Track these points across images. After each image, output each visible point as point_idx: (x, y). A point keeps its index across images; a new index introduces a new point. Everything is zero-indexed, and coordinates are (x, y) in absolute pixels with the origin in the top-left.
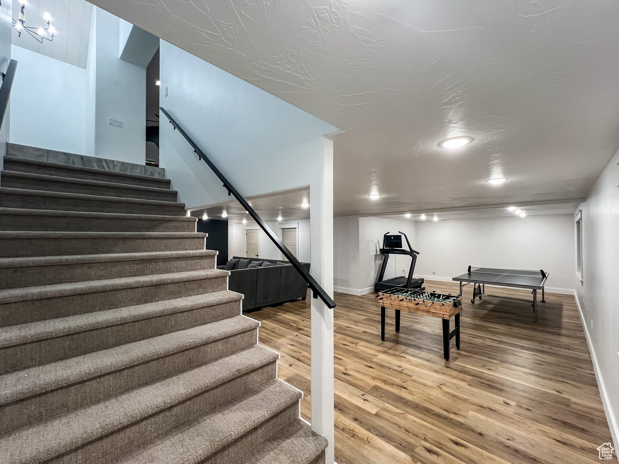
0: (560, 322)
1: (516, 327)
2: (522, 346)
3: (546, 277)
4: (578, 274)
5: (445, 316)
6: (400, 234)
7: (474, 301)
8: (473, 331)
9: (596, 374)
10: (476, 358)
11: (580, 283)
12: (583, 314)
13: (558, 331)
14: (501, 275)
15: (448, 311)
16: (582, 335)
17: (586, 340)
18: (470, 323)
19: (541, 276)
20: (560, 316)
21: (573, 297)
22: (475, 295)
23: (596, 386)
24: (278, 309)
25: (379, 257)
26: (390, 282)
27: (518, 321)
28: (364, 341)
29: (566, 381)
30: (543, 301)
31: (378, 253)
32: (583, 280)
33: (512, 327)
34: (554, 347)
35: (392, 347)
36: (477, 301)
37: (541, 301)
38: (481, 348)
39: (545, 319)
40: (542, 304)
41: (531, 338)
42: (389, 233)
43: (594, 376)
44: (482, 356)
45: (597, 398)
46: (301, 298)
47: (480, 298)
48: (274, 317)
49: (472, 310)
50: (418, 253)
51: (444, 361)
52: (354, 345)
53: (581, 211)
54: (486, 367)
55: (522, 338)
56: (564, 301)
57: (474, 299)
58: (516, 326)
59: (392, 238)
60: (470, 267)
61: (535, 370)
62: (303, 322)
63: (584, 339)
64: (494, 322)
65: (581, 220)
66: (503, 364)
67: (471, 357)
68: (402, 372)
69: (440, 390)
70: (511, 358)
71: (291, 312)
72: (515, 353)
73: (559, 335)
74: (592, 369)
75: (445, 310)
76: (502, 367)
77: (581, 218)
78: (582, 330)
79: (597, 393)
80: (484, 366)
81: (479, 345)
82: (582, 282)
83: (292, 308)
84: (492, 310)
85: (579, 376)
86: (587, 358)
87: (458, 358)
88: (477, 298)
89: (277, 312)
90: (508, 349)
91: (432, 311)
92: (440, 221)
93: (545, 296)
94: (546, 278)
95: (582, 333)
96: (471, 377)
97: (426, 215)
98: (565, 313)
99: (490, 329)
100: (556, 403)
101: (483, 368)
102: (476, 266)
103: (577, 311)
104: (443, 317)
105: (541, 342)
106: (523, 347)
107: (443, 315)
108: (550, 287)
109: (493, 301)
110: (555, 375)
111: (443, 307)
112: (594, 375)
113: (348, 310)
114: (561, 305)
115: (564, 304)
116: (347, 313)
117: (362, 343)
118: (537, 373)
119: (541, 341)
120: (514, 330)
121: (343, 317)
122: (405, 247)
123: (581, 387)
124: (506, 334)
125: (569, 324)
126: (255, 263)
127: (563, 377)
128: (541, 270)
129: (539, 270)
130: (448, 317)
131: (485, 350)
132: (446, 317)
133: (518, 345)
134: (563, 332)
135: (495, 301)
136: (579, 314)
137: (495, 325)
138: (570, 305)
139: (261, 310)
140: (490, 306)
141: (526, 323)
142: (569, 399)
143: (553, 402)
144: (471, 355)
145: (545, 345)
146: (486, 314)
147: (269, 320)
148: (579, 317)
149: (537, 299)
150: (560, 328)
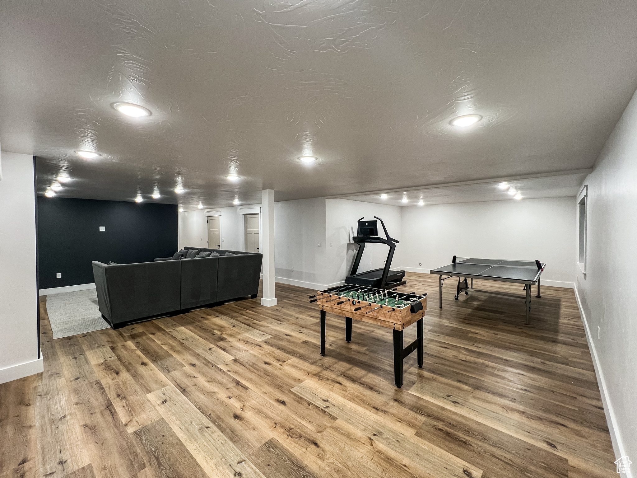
0: (557, 324)
1: (502, 332)
2: (507, 360)
3: (542, 268)
4: (580, 266)
5: (396, 326)
6: (376, 219)
7: (458, 297)
8: (448, 337)
9: (604, 407)
10: (441, 383)
11: (583, 276)
12: (585, 313)
13: (554, 337)
14: (489, 266)
15: (400, 319)
16: (584, 341)
17: (588, 349)
18: (448, 326)
19: (536, 268)
20: (557, 315)
21: (572, 291)
22: (459, 290)
23: (605, 429)
24: (213, 310)
25: (354, 247)
26: (365, 275)
27: (506, 322)
28: (297, 357)
29: (561, 421)
30: (539, 296)
31: (351, 242)
32: (587, 273)
33: (498, 331)
34: (548, 360)
35: (330, 366)
36: (462, 296)
37: (536, 297)
38: (452, 364)
39: (539, 320)
40: (537, 299)
41: (521, 347)
42: (363, 218)
43: (602, 411)
44: (449, 378)
45: (608, 456)
46: (250, 296)
47: (467, 293)
48: (199, 321)
49: (454, 308)
50: (398, 242)
51: (396, 388)
52: (278, 364)
53: (586, 186)
54: (451, 398)
55: (508, 348)
56: (563, 296)
57: (458, 294)
58: (504, 330)
59: (367, 224)
60: (454, 258)
61: (520, 403)
62: (234, 328)
63: (586, 347)
64: (477, 325)
65: (587, 199)
66: (476, 391)
67: (435, 380)
68: (324, 411)
69: (370, 447)
70: (489, 381)
71: (226, 314)
72: (496, 372)
73: (555, 341)
74: (599, 399)
75: (396, 318)
76: (474, 397)
77: (586, 195)
78: (584, 335)
79: (609, 447)
80: (449, 396)
81: (451, 359)
82: (585, 274)
83: (233, 309)
84: (478, 309)
85: (581, 411)
86: (592, 378)
87: (414, 383)
88: (463, 293)
89: (208, 315)
90: (487, 366)
91: (380, 318)
92: (427, 205)
93: (541, 290)
94: (542, 270)
95: (583, 339)
96: (423, 419)
97: (409, 197)
98: (563, 310)
99: (470, 335)
100: (545, 469)
101: (445, 401)
102: (462, 256)
103: (577, 308)
104: (394, 328)
105: (532, 354)
106: (507, 362)
107: (394, 325)
108: (546, 279)
109: (481, 297)
110: (547, 411)
111: (393, 313)
112: (602, 408)
113: (301, 310)
114: (559, 300)
115: (562, 299)
116: (297, 315)
117: (294, 360)
118: (521, 408)
119: (531, 351)
120: (499, 336)
121: (288, 320)
122: (381, 234)
123: (585, 434)
124: (488, 343)
125: (567, 326)
126: (204, 254)
127: (558, 414)
128: (536, 261)
129: (533, 260)
130: (400, 327)
131: (457, 369)
132: (399, 327)
133: (501, 359)
134: (561, 337)
135: (483, 297)
136: (579, 313)
137: (477, 329)
138: (569, 300)
139: (189, 312)
140: (476, 303)
141: (516, 325)
142: (567, 460)
143: (541, 467)
144: (435, 376)
145: (537, 357)
146: (470, 315)
147: (189, 327)
148: (579, 317)
149: (531, 294)
150: (556, 331)
